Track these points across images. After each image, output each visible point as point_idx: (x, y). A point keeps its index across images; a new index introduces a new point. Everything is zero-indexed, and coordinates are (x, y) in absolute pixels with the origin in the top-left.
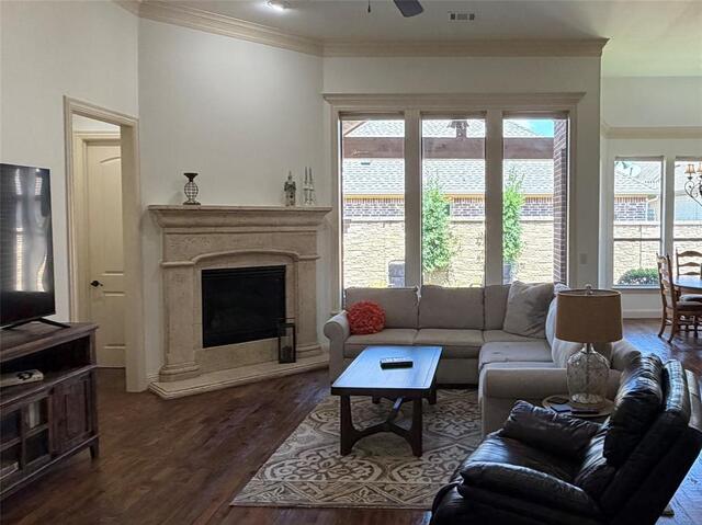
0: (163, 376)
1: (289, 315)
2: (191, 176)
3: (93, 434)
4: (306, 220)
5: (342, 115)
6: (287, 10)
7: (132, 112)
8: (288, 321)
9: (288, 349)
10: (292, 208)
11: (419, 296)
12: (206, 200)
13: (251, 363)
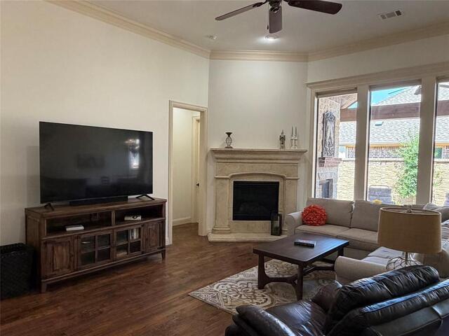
0: (214, 231)
1: (279, 210)
2: (229, 134)
3: (162, 248)
4: (291, 157)
5: (318, 94)
6: (277, 40)
7: (204, 104)
8: (279, 213)
9: (277, 228)
10: (282, 150)
11: (354, 207)
12: (236, 146)
13: (256, 232)
